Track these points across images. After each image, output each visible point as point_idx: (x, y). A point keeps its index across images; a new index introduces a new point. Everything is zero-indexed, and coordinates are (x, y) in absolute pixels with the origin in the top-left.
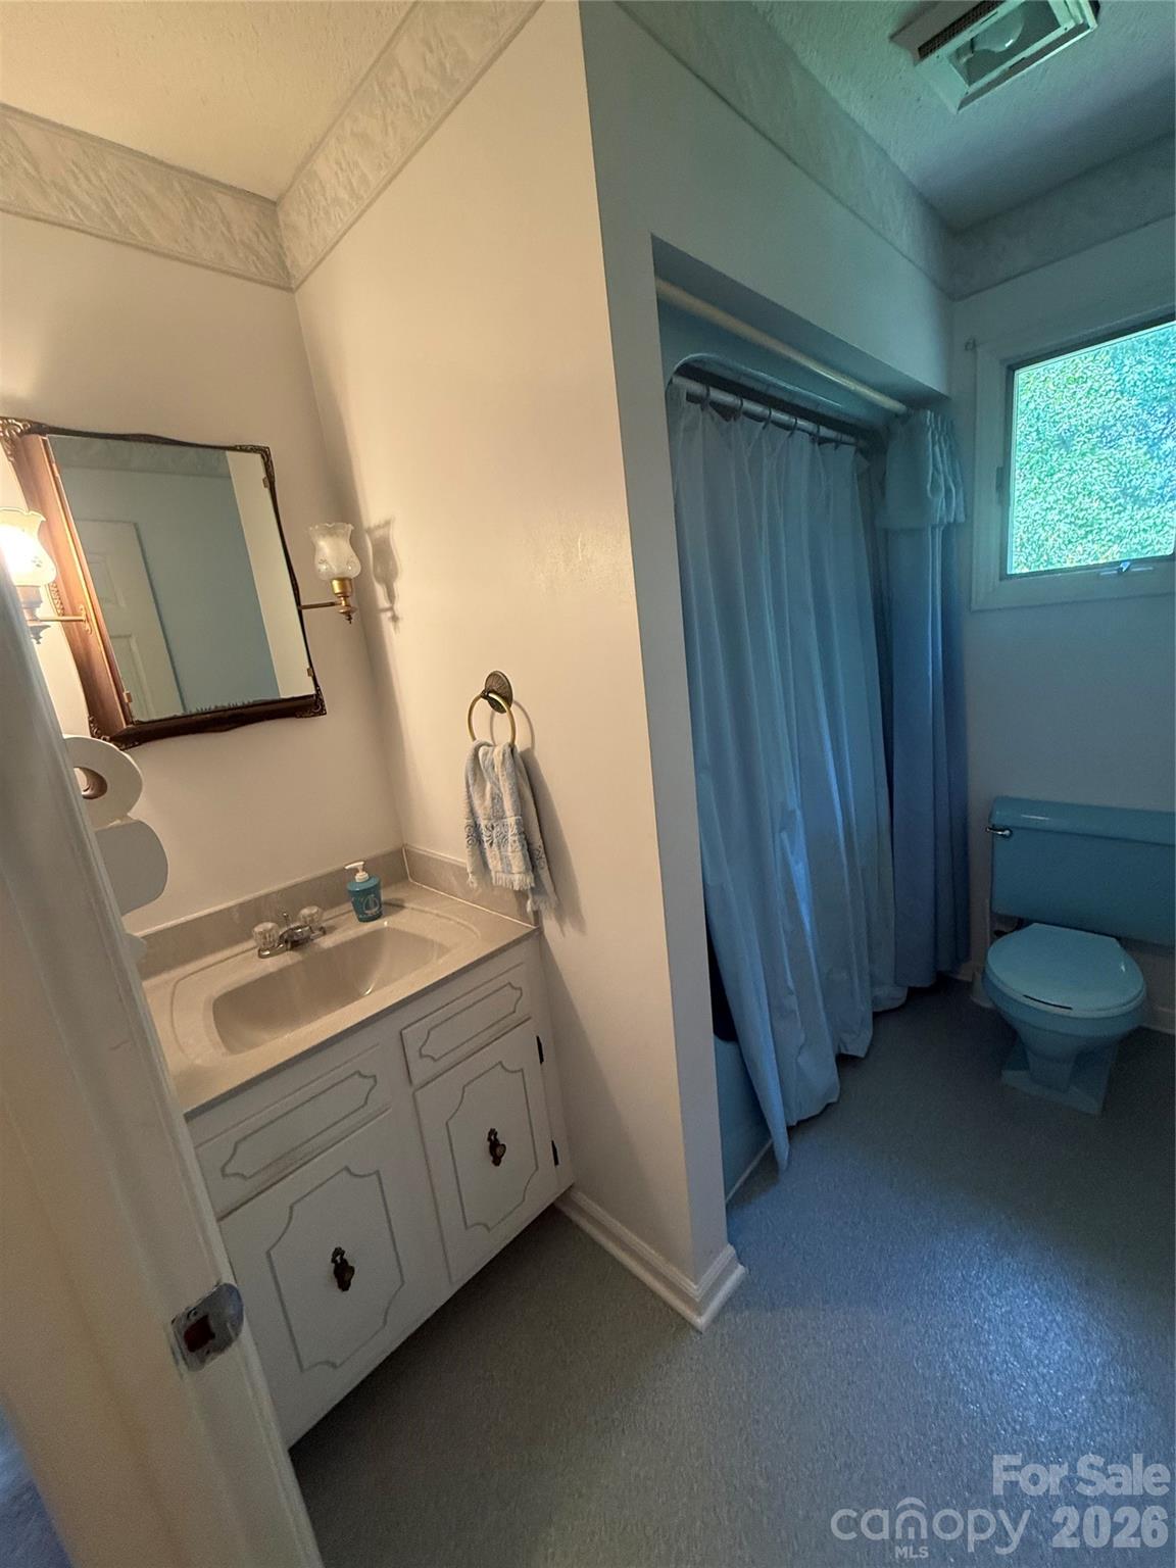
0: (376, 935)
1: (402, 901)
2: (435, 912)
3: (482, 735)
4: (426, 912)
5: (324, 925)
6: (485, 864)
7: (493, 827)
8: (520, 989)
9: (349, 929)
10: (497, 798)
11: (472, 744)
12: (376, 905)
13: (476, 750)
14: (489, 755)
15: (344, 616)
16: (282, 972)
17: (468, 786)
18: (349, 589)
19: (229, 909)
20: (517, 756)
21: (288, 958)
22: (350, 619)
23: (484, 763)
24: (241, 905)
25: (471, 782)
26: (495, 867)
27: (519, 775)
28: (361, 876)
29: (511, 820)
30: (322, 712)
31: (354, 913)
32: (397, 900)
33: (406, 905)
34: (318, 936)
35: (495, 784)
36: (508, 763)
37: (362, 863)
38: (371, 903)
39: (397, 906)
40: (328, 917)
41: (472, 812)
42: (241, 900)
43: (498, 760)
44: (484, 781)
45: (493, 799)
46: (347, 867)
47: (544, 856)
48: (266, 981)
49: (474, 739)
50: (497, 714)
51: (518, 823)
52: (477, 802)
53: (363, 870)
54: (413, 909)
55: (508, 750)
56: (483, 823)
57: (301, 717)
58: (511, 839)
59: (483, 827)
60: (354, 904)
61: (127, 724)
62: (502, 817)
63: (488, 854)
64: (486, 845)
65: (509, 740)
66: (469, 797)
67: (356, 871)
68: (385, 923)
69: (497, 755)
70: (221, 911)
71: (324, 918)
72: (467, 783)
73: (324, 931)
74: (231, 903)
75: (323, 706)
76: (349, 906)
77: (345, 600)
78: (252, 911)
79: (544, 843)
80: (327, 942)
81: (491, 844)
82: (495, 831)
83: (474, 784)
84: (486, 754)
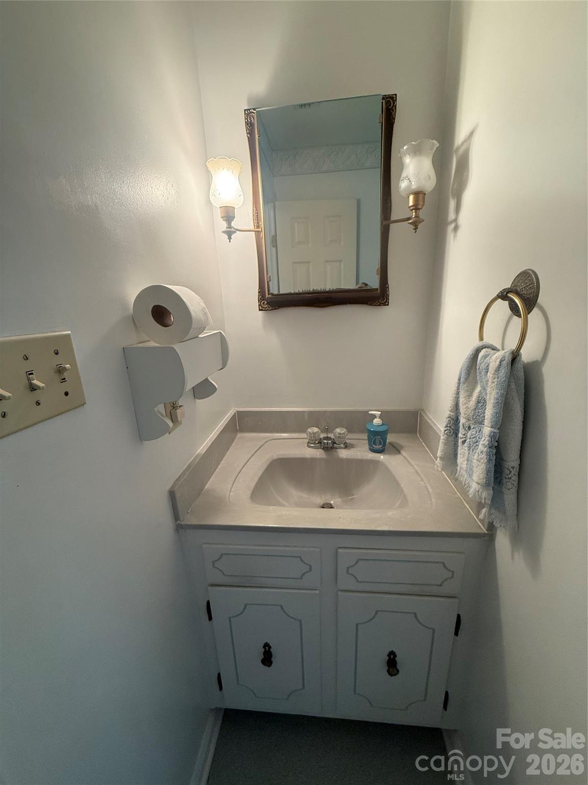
0: (376, 463)
1: (402, 447)
2: (416, 467)
3: (492, 337)
4: (412, 465)
5: (347, 441)
6: (456, 455)
7: (469, 428)
8: (453, 572)
9: (361, 452)
10: (481, 402)
11: (477, 343)
12: (380, 444)
13: (478, 351)
14: (488, 358)
15: (412, 226)
16: (313, 460)
17: (459, 384)
18: (421, 203)
19: (303, 412)
20: (519, 366)
21: (318, 453)
22: (416, 229)
23: (480, 364)
24: (310, 412)
25: (462, 379)
26: (461, 464)
27: (513, 386)
28: (377, 421)
29: (487, 430)
30: (386, 303)
31: (367, 441)
32: (396, 443)
33: (402, 452)
34: (341, 448)
35: (484, 388)
36: (503, 372)
37: (380, 413)
38: (377, 442)
39: (396, 449)
40: (350, 438)
41: (456, 406)
42: (312, 409)
43: (493, 365)
44: (476, 383)
45: (478, 402)
46: (370, 412)
47: (515, 478)
48: (302, 461)
49: (481, 338)
50: (515, 317)
51: (492, 436)
52: (462, 400)
53: (379, 418)
54: (404, 457)
55: (508, 358)
56: (462, 420)
57: (371, 305)
58: (481, 447)
59: (461, 424)
60: (368, 436)
61: (268, 295)
62: (482, 423)
63: (460, 451)
64: (460, 441)
65: (514, 346)
66: (458, 393)
67: (374, 416)
68: (382, 457)
69: (494, 359)
70: (299, 412)
71: (347, 437)
72: (459, 380)
73: (347, 446)
74: (306, 409)
75: (388, 299)
76: (365, 436)
77: (416, 212)
78: (315, 418)
79: (521, 465)
80: (343, 454)
81: (464, 442)
82: (470, 432)
83: (464, 383)
84: (486, 356)
